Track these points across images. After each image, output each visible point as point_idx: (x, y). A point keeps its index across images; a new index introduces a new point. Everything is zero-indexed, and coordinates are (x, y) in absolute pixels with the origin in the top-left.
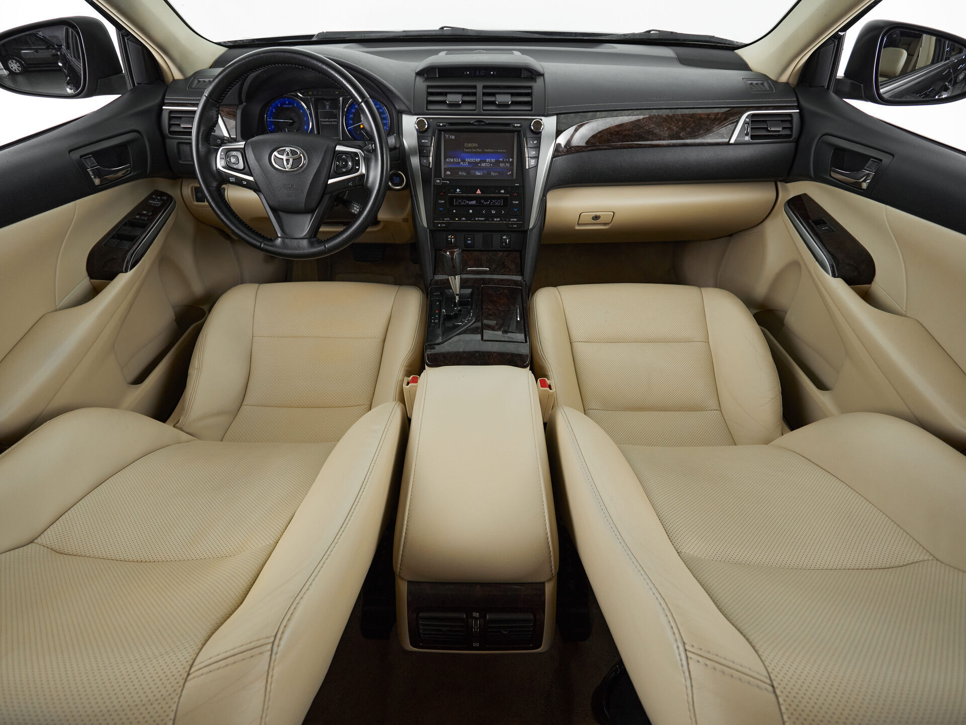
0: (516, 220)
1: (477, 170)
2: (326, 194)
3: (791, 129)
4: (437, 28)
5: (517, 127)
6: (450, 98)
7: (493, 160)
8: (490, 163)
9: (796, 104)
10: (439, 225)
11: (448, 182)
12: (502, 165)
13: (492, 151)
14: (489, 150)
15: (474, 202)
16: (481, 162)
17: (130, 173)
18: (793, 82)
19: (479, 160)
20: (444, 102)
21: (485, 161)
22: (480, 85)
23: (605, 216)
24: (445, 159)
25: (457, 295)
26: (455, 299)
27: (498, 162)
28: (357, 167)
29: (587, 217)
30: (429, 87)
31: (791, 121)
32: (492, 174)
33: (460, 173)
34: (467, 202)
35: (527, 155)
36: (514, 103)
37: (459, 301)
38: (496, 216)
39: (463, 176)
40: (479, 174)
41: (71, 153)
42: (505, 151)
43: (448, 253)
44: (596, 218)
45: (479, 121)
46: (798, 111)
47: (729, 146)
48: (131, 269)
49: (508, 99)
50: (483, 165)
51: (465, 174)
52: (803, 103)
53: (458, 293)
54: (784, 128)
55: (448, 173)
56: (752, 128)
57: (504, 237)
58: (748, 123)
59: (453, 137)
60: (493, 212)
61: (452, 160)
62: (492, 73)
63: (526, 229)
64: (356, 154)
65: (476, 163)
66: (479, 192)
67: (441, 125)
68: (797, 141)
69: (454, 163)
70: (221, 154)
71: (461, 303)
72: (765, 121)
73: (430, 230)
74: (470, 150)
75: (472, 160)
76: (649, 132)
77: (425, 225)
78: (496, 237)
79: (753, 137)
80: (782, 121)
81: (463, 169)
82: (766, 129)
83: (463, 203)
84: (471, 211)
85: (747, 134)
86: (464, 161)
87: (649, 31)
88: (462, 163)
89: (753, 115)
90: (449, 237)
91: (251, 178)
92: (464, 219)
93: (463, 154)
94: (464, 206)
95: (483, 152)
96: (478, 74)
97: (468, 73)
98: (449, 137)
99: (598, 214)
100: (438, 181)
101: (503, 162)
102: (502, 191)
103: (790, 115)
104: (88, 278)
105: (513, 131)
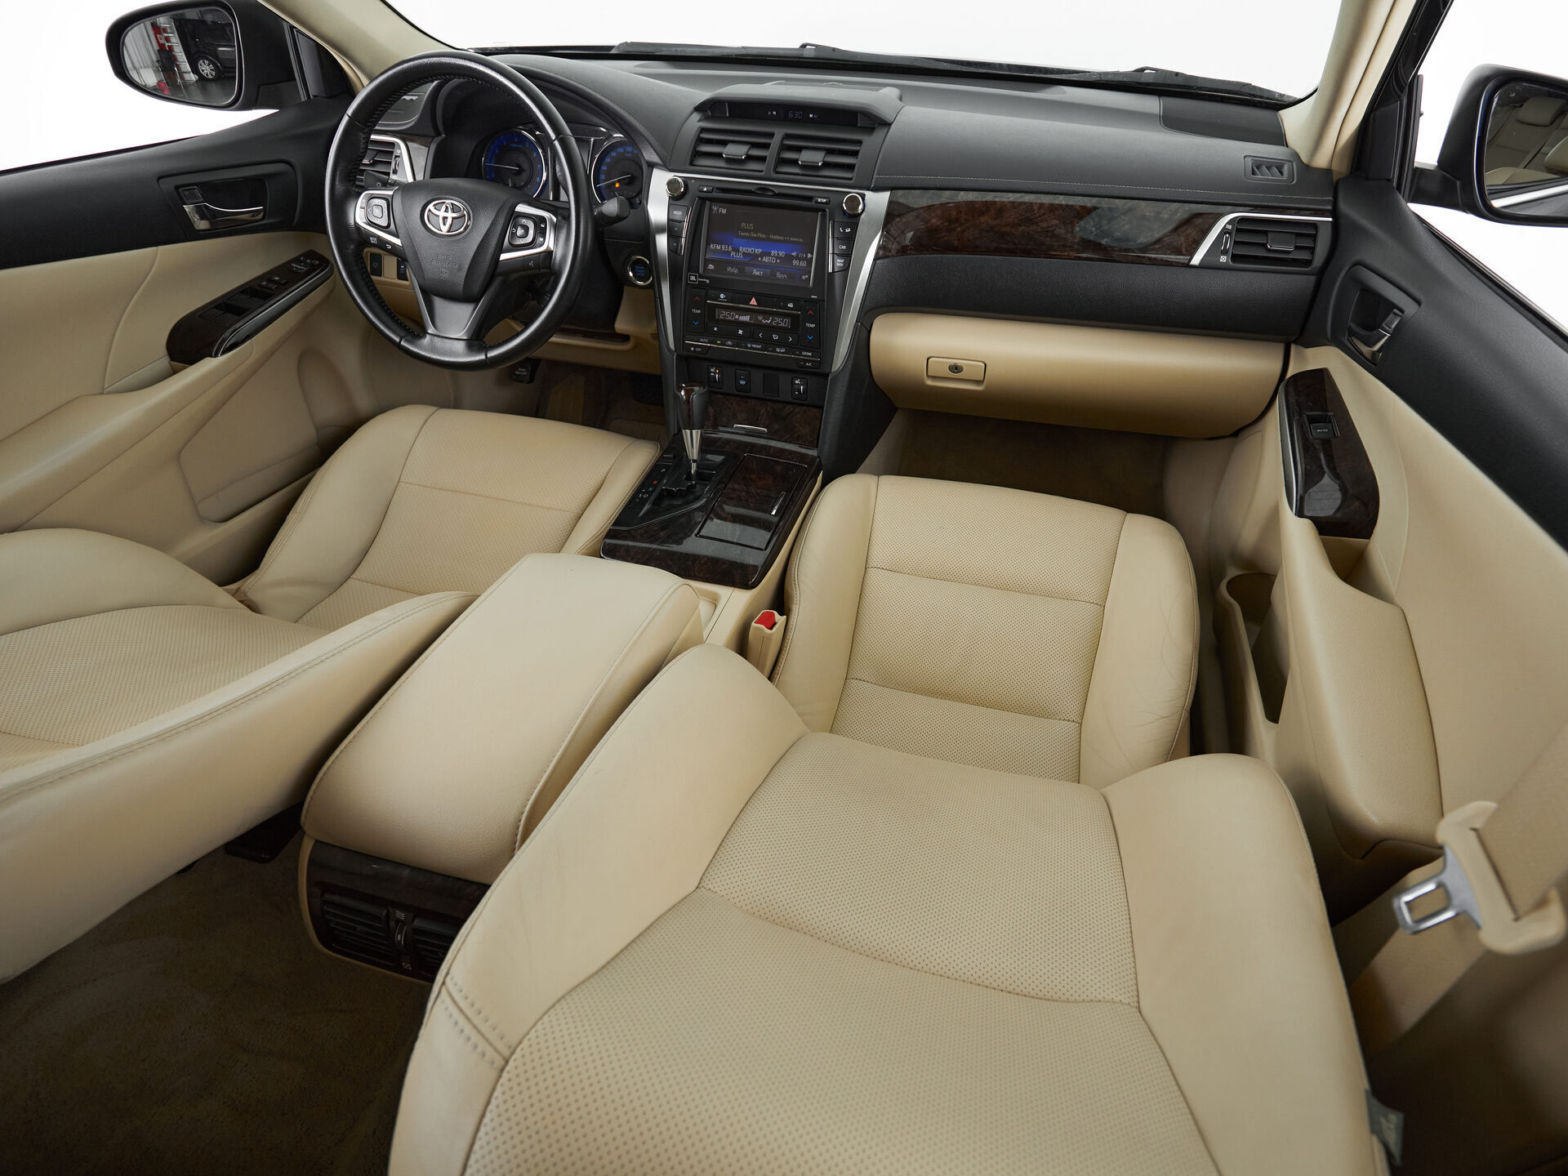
0: (810, 354)
1: (755, 266)
2: (498, 276)
3: (1312, 250)
4: (797, 46)
5: (821, 203)
6: (731, 150)
7: (782, 254)
8: (777, 258)
9: (1330, 208)
10: (692, 349)
11: (708, 281)
12: (795, 262)
13: (782, 238)
14: (777, 237)
15: (746, 318)
16: (763, 254)
17: (263, 218)
18: (1341, 168)
19: (760, 251)
20: (719, 155)
21: (769, 254)
22: (779, 132)
23: (972, 369)
24: (708, 244)
25: (694, 461)
26: (691, 469)
27: (788, 258)
28: (542, 239)
29: (940, 366)
30: (703, 130)
31: (1314, 237)
32: (779, 275)
33: (729, 269)
34: (737, 317)
35: (831, 251)
36: (826, 165)
37: (696, 472)
38: (778, 344)
39: (733, 274)
40: (757, 273)
41: (161, 181)
42: (801, 240)
43: (683, 393)
44: (956, 369)
45: (764, 189)
46: (1330, 219)
47: (1188, 270)
48: (223, 353)
49: (817, 158)
50: (766, 259)
51: (736, 271)
52: (1345, 208)
53: (695, 458)
54: (1297, 248)
55: (711, 267)
56: (1235, 242)
57: (797, 382)
58: (1230, 234)
59: (724, 211)
60: (775, 337)
61: (718, 247)
62: (811, 116)
63: (827, 371)
64: (543, 220)
65: (755, 256)
66: (753, 302)
67: (705, 189)
68: (1321, 273)
69: (720, 252)
70: (362, 202)
71: (700, 475)
72: (1266, 233)
73: (678, 356)
74: (747, 234)
75: (750, 250)
77: (672, 346)
78: (783, 378)
79: (1235, 258)
80: (1298, 235)
81: (734, 263)
82: (1264, 245)
83: (730, 318)
84: (740, 332)
85: (1225, 252)
86: (736, 250)
87: (1142, 70)
88: (733, 253)
89: (1243, 220)
90: (712, 370)
91: (397, 241)
92: (729, 343)
93: (736, 241)
94: (730, 322)
95: (768, 240)
96: (791, 116)
97: (774, 113)
98: (718, 210)
99: (959, 362)
100: (693, 278)
101: (797, 258)
102: (790, 305)
103: (1314, 225)
104: (167, 359)
105: (816, 210)
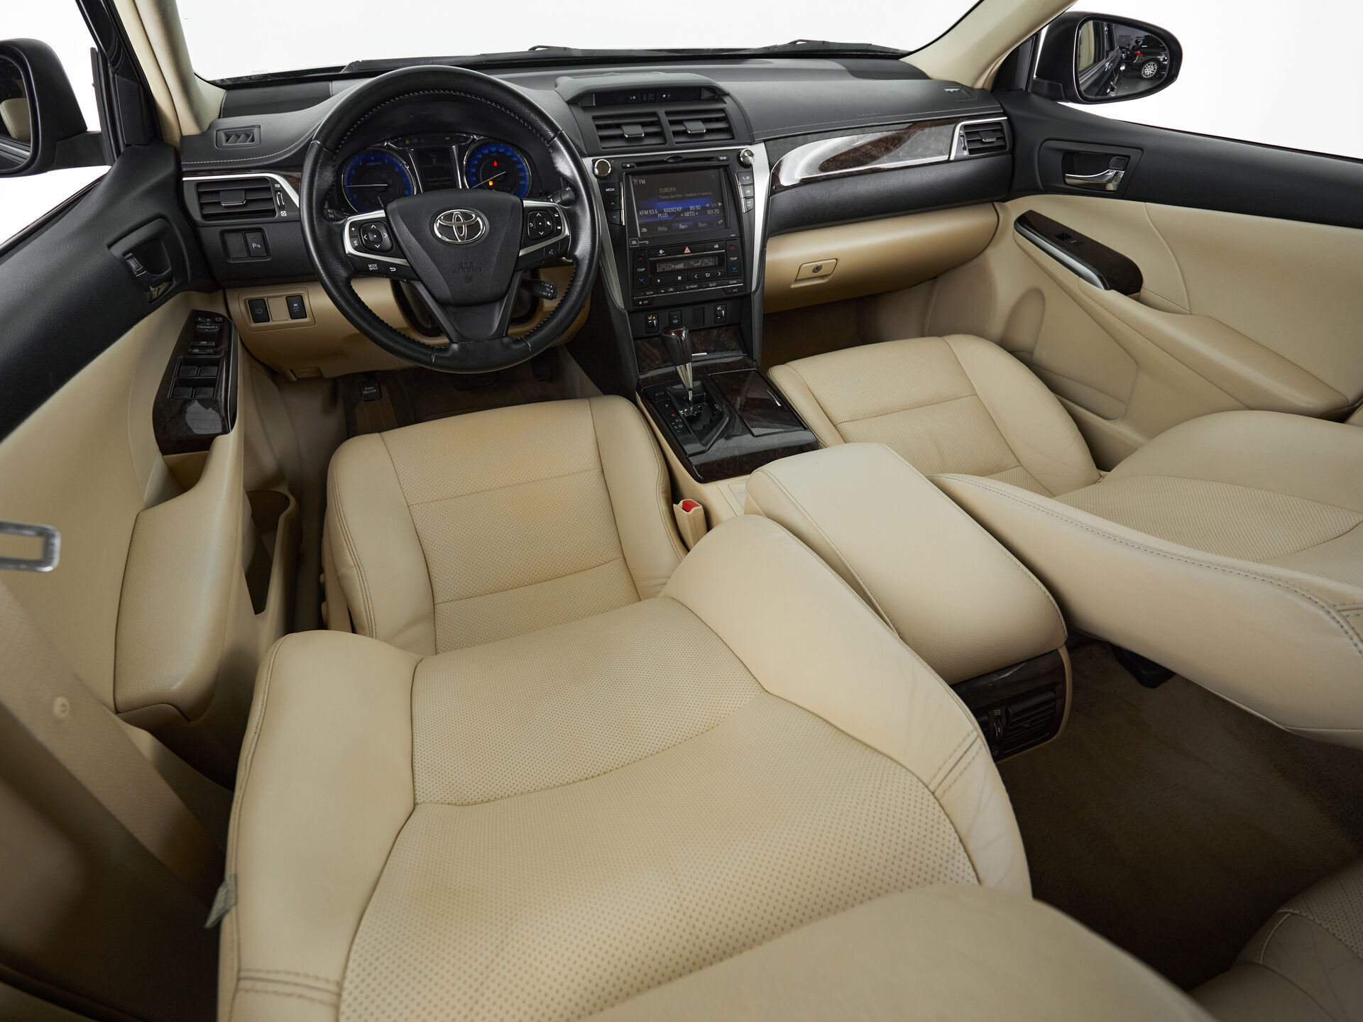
0: (735, 282)
1: (679, 222)
2: (518, 271)
3: (1003, 138)
5: (723, 160)
6: (629, 131)
7: (698, 207)
8: (696, 211)
9: (1002, 111)
10: (640, 303)
11: (647, 242)
12: (709, 212)
13: (695, 194)
14: (691, 195)
15: (681, 266)
16: (684, 211)
17: (173, 282)
18: (988, 87)
19: (681, 208)
20: (621, 137)
21: (688, 210)
22: (661, 111)
23: (827, 265)
24: (638, 212)
25: (690, 389)
26: (688, 396)
27: (704, 209)
28: (559, 228)
29: (807, 271)
30: (594, 118)
31: (1001, 130)
32: (700, 225)
33: (660, 228)
34: (673, 267)
35: (742, 195)
36: (709, 131)
37: (693, 398)
38: (710, 280)
39: (663, 232)
40: (683, 227)
41: (111, 249)
42: (710, 193)
44: (818, 269)
45: (676, 157)
46: (1006, 118)
47: (950, 164)
48: (232, 427)
49: (699, 127)
50: (687, 214)
51: (666, 229)
52: (1008, 109)
53: (691, 386)
54: (998, 138)
55: (644, 230)
56: (968, 141)
57: (718, 309)
58: (963, 136)
59: (643, 182)
60: (708, 275)
61: (646, 213)
62: (664, 96)
63: (748, 292)
64: (554, 209)
65: (678, 213)
66: (687, 250)
67: (628, 166)
68: (1012, 151)
69: (649, 216)
70: (349, 230)
71: (697, 400)
72: (977, 132)
73: (629, 312)
74: (667, 197)
75: (672, 210)
76: (867, 154)
77: (621, 304)
78: (708, 309)
79: (971, 151)
80: (994, 131)
81: (662, 223)
82: (981, 141)
83: (667, 269)
84: (680, 278)
85: (965, 149)
86: (662, 212)
88: (659, 215)
89: (966, 127)
90: (650, 318)
91: (400, 261)
92: (671, 289)
93: (659, 203)
94: (668, 272)
95: (684, 198)
96: (645, 98)
97: (634, 97)
98: (638, 182)
99: (819, 263)
100: (634, 242)
101: (711, 208)
102: (716, 246)
103: (999, 123)
104: (159, 454)
105: (718, 167)
